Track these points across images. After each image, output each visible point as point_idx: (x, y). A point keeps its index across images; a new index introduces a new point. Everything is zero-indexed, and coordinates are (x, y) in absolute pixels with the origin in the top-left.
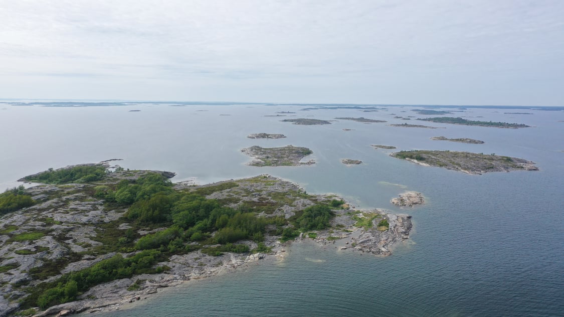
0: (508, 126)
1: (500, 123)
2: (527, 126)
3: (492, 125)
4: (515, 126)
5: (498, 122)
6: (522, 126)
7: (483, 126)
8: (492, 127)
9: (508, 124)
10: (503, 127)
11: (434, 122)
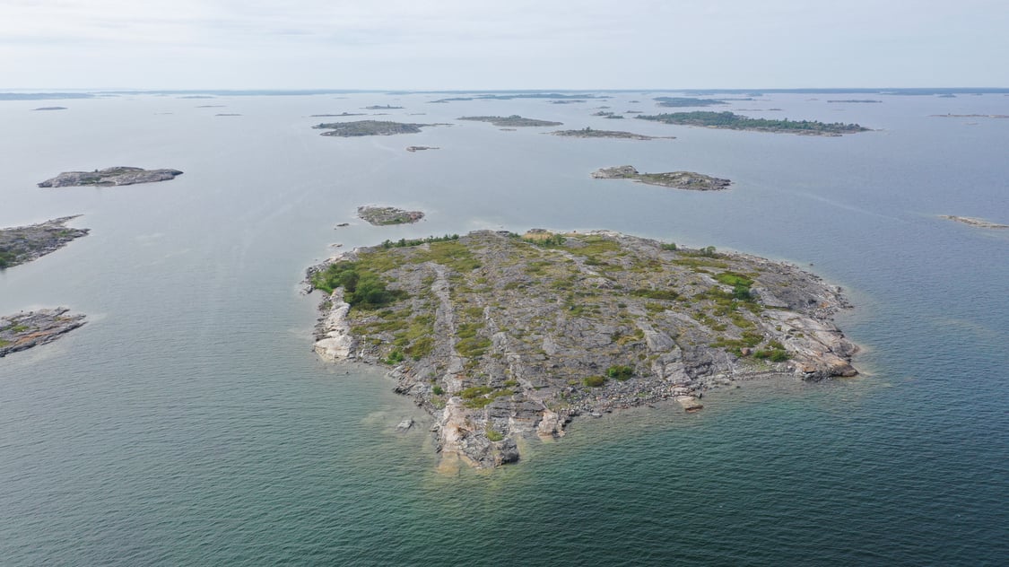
0: (822, 128)
1: (804, 122)
2: (863, 129)
3: (786, 127)
4: (837, 129)
5: (802, 120)
6: (853, 128)
7: (766, 130)
8: (784, 134)
9: (821, 124)
10: (807, 133)
11: (667, 122)
